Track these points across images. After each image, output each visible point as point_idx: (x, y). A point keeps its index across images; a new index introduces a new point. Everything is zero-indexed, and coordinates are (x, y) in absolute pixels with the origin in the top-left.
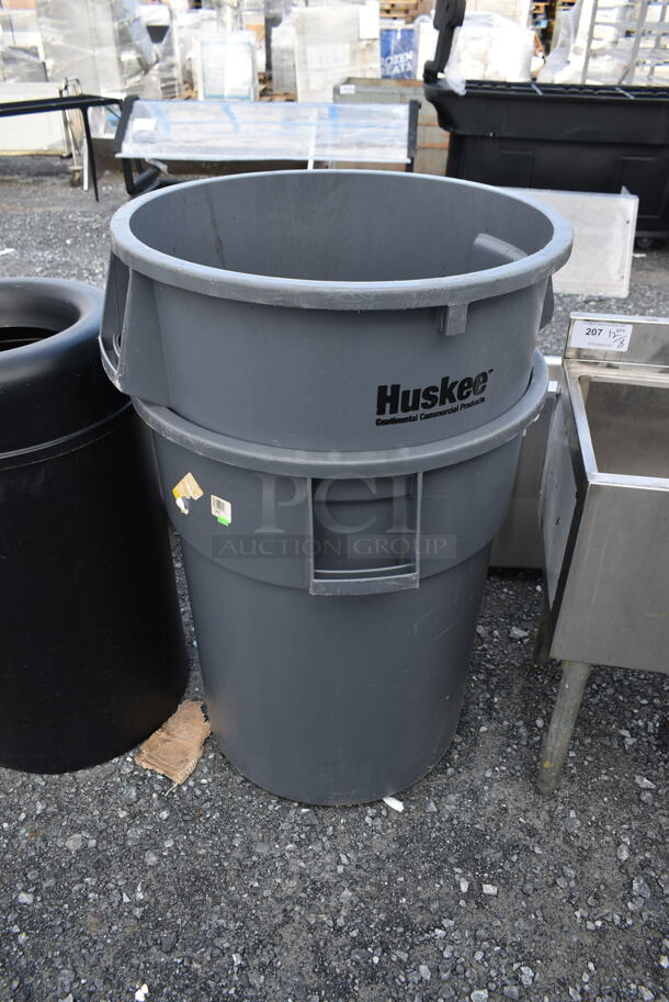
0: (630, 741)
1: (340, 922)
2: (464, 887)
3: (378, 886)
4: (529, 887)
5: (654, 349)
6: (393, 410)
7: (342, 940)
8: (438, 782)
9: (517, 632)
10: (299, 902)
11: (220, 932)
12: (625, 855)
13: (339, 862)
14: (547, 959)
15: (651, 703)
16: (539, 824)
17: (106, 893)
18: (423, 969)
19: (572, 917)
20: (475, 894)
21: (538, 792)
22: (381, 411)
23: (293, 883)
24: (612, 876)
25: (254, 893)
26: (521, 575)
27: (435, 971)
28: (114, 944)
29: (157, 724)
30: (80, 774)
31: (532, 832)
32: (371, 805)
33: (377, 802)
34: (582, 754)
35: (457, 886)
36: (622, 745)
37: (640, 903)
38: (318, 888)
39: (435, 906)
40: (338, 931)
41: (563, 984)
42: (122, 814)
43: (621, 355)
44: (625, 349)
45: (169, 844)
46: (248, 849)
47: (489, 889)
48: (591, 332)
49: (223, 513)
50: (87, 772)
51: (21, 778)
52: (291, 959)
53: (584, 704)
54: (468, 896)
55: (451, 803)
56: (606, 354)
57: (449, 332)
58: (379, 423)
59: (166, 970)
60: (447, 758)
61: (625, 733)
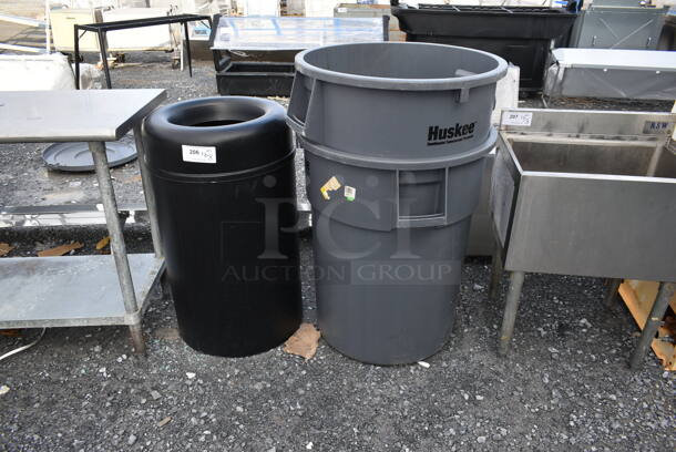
0: (543, 333)
1: (406, 414)
2: (467, 397)
3: (423, 399)
4: (499, 395)
5: (543, 124)
6: (435, 139)
7: (408, 421)
8: (445, 354)
9: (477, 286)
10: (383, 406)
11: (344, 420)
12: (547, 381)
13: (400, 389)
14: (513, 425)
15: (553, 316)
16: (501, 370)
17: (281, 406)
18: (452, 430)
19: (523, 408)
20: (472, 400)
21: (499, 356)
22: (430, 139)
23: (378, 398)
24: (541, 390)
25: (358, 404)
26: (475, 261)
27: (457, 431)
28: (291, 427)
29: (292, 333)
30: (254, 357)
31: (497, 374)
32: (412, 365)
33: (415, 363)
34: (519, 339)
35: (463, 397)
36: (540, 335)
37: (557, 400)
38: (391, 401)
39: (453, 405)
40: (406, 417)
41: (523, 434)
42: (282, 373)
43: (527, 128)
44: (529, 124)
45: (309, 385)
46: (351, 385)
47: (479, 398)
48: (513, 117)
49: (351, 194)
50: (258, 356)
51: (223, 360)
52: (383, 430)
53: (518, 318)
54: (469, 401)
55: (454, 363)
56: (520, 127)
57: (461, 101)
58: (429, 144)
59: (321, 436)
60: (448, 344)
61: (540, 329)
